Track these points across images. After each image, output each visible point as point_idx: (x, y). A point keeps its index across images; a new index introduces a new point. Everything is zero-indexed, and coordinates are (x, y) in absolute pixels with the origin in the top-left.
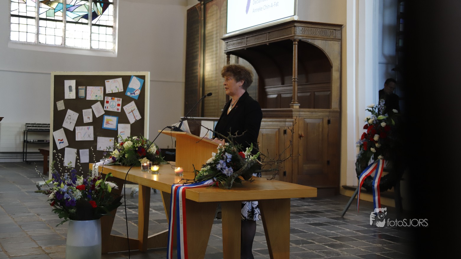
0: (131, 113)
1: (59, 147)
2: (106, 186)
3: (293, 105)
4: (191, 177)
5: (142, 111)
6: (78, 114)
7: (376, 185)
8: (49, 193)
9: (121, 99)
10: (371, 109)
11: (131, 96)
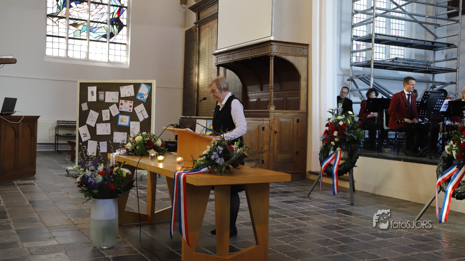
0: (141, 113)
1: (84, 139)
2: (122, 172)
3: (270, 108)
4: (191, 165)
5: (149, 112)
6: (99, 114)
7: (335, 171)
8: (77, 177)
9: (133, 102)
10: (332, 111)
11: (141, 99)
